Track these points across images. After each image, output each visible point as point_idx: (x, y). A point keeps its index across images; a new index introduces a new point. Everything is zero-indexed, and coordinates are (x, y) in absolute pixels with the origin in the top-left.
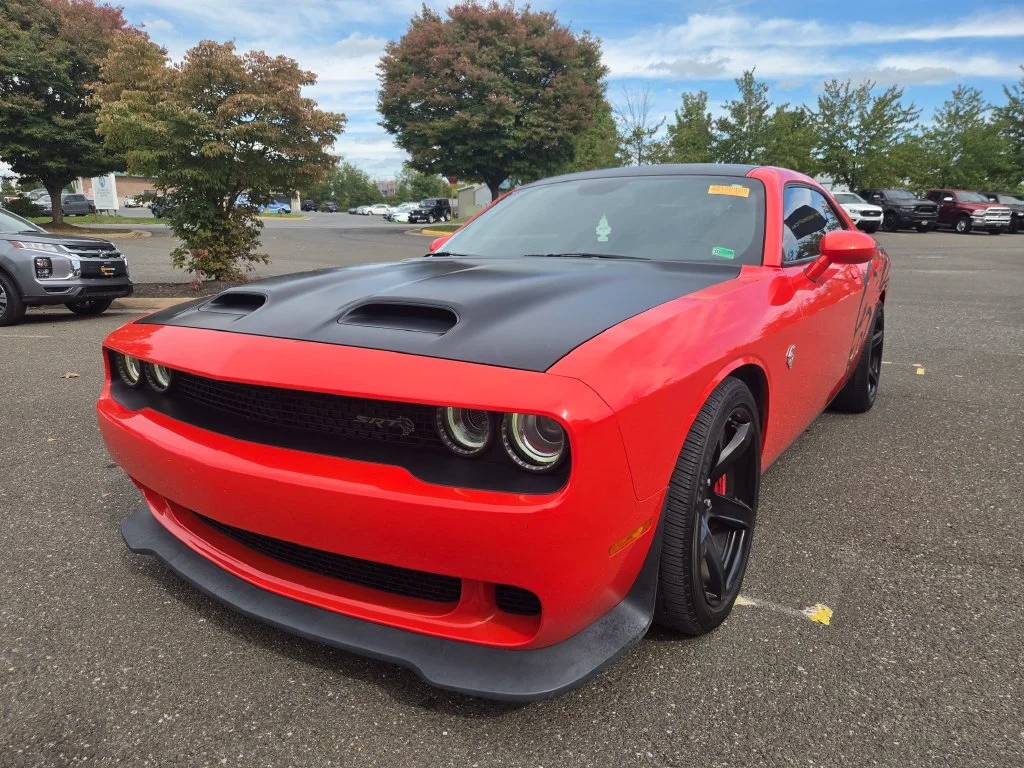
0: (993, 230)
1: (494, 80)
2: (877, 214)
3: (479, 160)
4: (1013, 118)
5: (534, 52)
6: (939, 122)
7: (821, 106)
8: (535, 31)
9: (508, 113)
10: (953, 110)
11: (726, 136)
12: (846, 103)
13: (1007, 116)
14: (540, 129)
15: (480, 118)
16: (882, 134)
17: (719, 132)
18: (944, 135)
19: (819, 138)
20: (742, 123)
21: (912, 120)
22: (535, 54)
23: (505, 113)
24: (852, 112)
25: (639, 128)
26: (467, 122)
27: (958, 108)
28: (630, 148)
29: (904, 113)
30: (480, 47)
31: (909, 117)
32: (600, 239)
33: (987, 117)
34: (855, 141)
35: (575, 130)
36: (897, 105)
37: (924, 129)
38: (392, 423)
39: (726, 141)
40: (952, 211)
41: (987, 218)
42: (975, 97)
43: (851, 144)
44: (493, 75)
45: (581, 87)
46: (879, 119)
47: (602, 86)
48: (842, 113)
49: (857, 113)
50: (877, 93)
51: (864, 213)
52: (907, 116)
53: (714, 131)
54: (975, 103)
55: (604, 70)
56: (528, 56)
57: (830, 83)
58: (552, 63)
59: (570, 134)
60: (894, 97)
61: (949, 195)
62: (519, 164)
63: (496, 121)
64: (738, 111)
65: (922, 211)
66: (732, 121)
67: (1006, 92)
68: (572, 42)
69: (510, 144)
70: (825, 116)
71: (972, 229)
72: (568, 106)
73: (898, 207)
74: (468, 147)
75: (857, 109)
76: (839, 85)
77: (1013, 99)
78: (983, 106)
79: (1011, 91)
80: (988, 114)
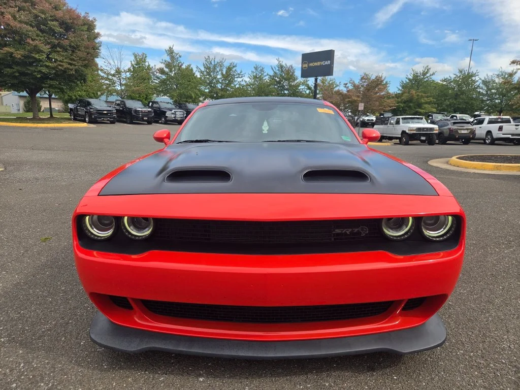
1: (30, 31)
3: (23, 79)
4: (275, 80)
5: (55, 19)
6: (250, 79)
7: (205, 67)
8: (55, 8)
9: (42, 52)
10: (254, 74)
11: (164, 77)
12: (215, 66)
13: (273, 79)
14: (64, 64)
15: (22, 52)
16: (231, 82)
17: (160, 75)
18: (253, 85)
19: (206, 82)
20: (171, 71)
21: (242, 77)
22: (56, 20)
23: (40, 52)
24: (218, 72)
25: (118, 69)
26: (12, 53)
27: (256, 74)
28: (115, 79)
29: (239, 74)
30: (18, 11)
31: (240, 76)
32: (264, 132)
33: (267, 79)
34: (220, 85)
35: (86, 66)
36: (235, 70)
37: (246, 82)
38: (356, 230)
39: (164, 80)
42: (262, 70)
43: (219, 86)
44: (30, 28)
45: (86, 43)
46: (229, 75)
47: (98, 43)
48: (214, 71)
49: (220, 72)
50: (226, 64)
52: (240, 75)
53: (158, 74)
54: (262, 73)
55: (98, 35)
56: (52, 21)
57: (207, 58)
58: (68, 26)
59: (83, 68)
60: (234, 67)
62: (52, 82)
63: (33, 55)
64: (168, 65)
66: (166, 70)
67: (272, 68)
68: (78, 17)
69: (44, 70)
70: (207, 72)
72: (80, 52)
74: (14, 70)
75: (220, 70)
76: (211, 59)
77: (275, 72)
78: (265, 74)
79: (274, 69)
80: (267, 77)
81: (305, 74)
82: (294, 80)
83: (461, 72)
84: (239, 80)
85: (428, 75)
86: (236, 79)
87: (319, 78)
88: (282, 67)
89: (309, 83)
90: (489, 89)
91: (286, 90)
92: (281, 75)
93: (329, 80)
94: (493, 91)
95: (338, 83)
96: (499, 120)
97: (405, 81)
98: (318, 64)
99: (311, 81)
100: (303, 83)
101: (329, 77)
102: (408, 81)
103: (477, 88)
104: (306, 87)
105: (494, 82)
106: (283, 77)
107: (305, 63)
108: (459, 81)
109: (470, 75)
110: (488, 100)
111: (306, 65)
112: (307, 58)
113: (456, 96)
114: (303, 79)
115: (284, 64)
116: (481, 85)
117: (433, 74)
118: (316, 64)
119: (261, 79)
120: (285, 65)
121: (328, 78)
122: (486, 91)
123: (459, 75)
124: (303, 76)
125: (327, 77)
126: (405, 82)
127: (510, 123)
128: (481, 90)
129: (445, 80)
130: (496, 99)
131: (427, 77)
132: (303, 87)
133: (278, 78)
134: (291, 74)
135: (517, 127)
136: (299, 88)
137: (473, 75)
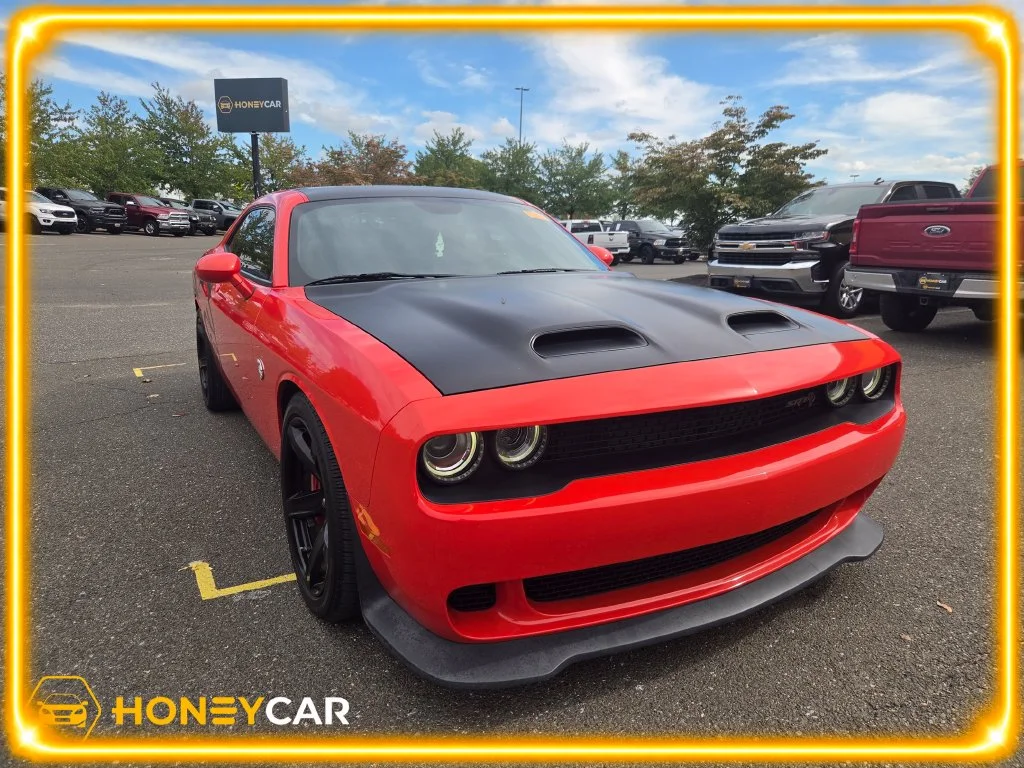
0: (177, 233)
2: (70, 215)
4: (155, 130)
6: (91, 125)
10: (101, 114)
13: (149, 128)
21: (70, 119)
27: (106, 114)
29: (61, 111)
31: (67, 117)
33: (134, 127)
36: (49, 101)
40: (137, 214)
41: (171, 222)
42: (120, 107)
51: (57, 214)
52: (64, 115)
54: (121, 112)
60: (43, 93)
61: (130, 199)
65: (112, 213)
67: (145, 105)
71: (158, 232)
73: (88, 208)
77: (151, 113)
78: (128, 116)
79: (149, 106)
80: (134, 124)
81: (227, 123)
82: (203, 135)
83: (510, 142)
84: (62, 124)
85: (461, 144)
86: (53, 123)
87: (261, 136)
88: (167, 103)
89: (235, 142)
90: (553, 175)
91: (186, 154)
92: (169, 122)
93: (278, 140)
94: (558, 178)
95: (300, 148)
96: (586, 226)
97: (425, 152)
98: (256, 104)
99: (243, 140)
100: (222, 143)
101: (279, 134)
102: (429, 153)
103: (535, 172)
104: (231, 152)
105: (558, 163)
106: (175, 127)
107: (225, 100)
108: (509, 158)
109: (525, 150)
110: (552, 192)
111: (228, 106)
112: (225, 89)
113: (507, 184)
114: (222, 134)
115: (173, 96)
116: (541, 167)
117: (469, 143)
118: (250, 104)
119: (118, 126)
120: (176, 100)
121: (278, 136)
122: (550, 179)
123: (507, 147)
124: (221, 128)
125: (274, 134)
126: (424, 155)
127: (600, 230)
128: (541, 176)
129: (488, 155)
130: (564, 191)
131: (461, 148)
132: (224, 151)
133: (161, 127)
134: (192, 120)
135: (611, 237)
136: (218, 153)
137: (529, 150)
